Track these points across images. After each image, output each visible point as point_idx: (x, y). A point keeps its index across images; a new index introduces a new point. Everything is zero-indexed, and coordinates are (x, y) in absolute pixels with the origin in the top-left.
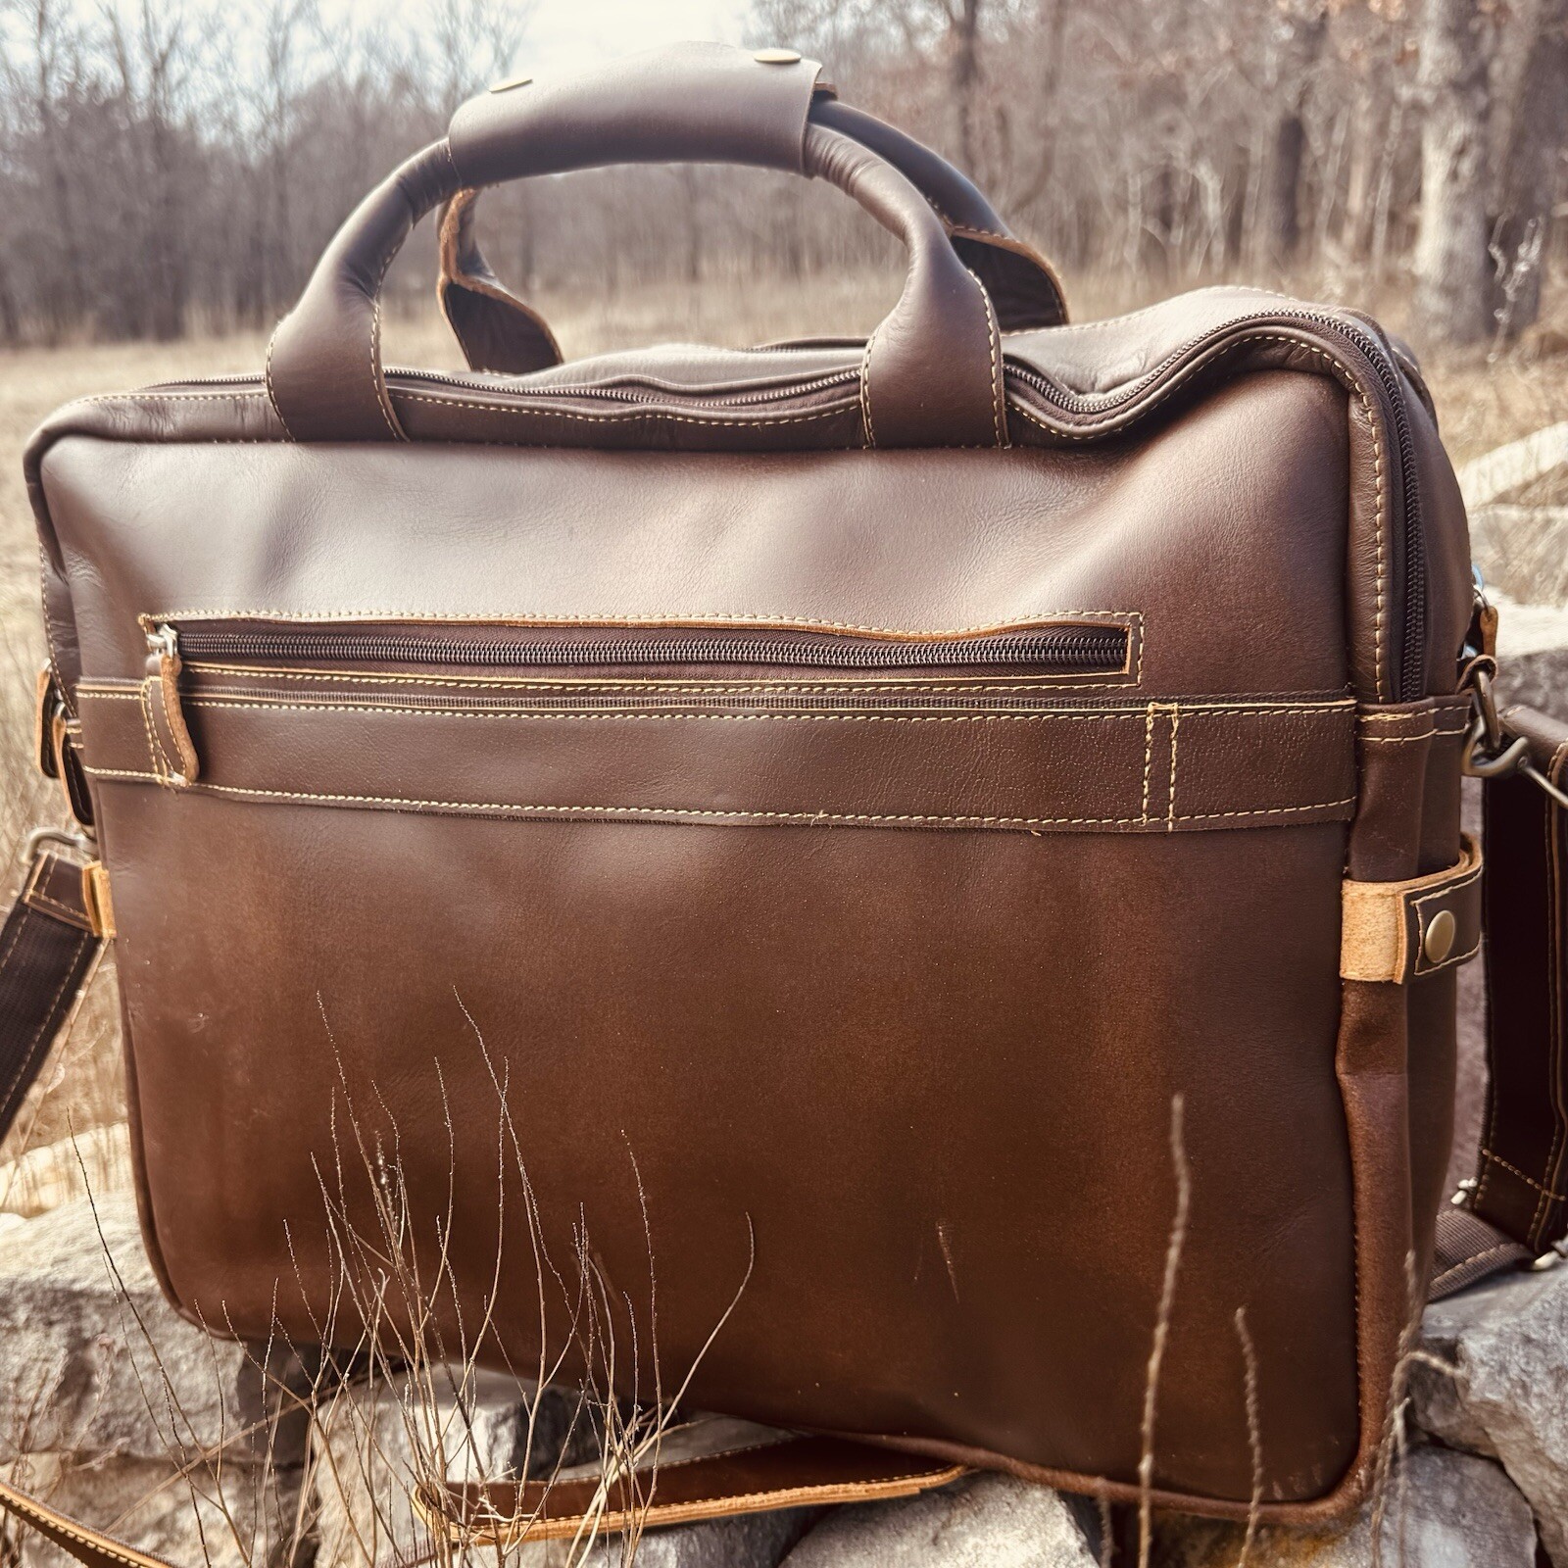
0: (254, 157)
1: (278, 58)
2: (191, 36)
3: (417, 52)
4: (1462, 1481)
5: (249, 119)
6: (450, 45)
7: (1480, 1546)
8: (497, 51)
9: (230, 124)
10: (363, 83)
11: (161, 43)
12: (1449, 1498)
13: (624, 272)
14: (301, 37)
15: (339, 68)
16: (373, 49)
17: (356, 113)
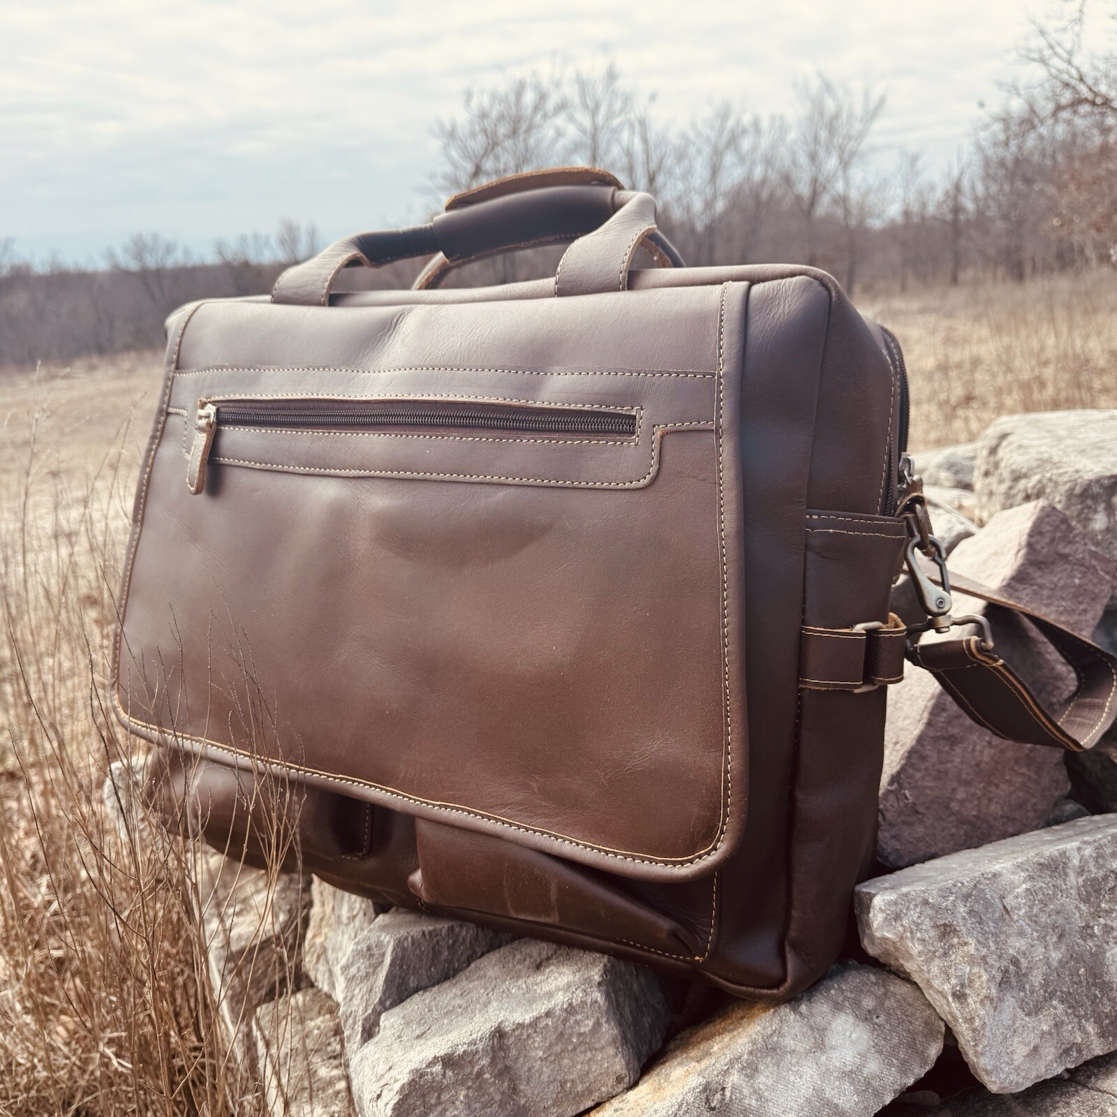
0: (699, 227)
1: (715, 171)
2: (669, 161)
3: (794, 162)
4: (885, 994)
5: (698, 205)
6: (813, 157)
7: (885, 1039)
8: (841, 159)
9: (688, 209)
10: (764, 182)
11: (653, 166)
12: (868, 1003)
13: (911, 281)
14: (729, 158)
15: (749, 174)
16: (768, 162)
17: (757, 197)
